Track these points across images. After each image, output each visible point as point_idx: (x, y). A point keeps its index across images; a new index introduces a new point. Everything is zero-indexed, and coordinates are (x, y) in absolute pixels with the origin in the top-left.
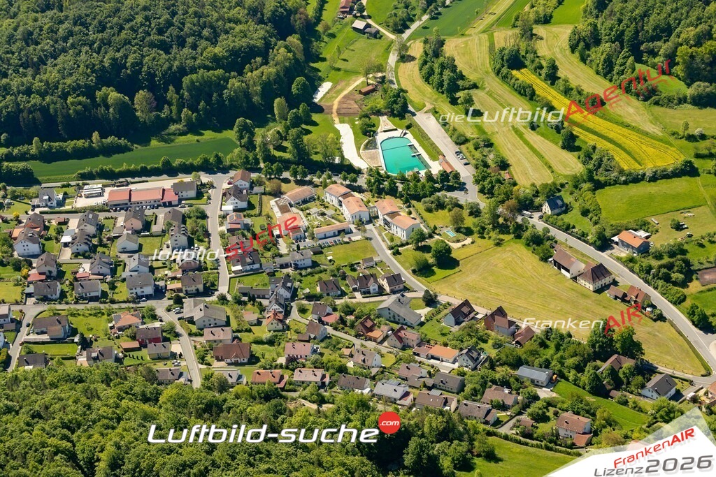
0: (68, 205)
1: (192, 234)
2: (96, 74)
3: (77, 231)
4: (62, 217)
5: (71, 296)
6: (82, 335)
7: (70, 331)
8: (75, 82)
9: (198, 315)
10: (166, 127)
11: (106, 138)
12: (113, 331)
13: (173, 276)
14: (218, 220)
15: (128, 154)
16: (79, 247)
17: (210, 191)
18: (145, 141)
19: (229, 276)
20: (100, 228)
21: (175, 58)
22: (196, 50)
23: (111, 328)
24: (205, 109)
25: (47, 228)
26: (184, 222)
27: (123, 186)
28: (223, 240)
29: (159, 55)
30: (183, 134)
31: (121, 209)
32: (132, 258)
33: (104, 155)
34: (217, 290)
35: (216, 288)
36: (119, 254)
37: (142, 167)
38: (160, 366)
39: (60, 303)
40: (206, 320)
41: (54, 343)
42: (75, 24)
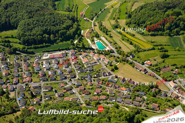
0: (42, 58)
2: (43, 32)
7: (52, 88)
8: (39, 33)
9: (76, 83)
10: (56, 41)
11: (46, 44)
13: (67, 74)
15: (50, 47)
16: (47, 68)
18: (53, 44)
19: (78, 73)
21: (57, 28)
22: (60, 26)
24: (63, 37)
25: (39, 64)
27: (51, 54)
28: (74, 65)
29: (54, 27)
30: (60, 42)
31: (52, 59)
32: (58, 70)
33: (46, 47)
35: (76, 76)
36: (55, 69)
37: (54, 50)
39: (47, 81)
40: (78, 85)
41: (49, 91)
42: (37, 21)
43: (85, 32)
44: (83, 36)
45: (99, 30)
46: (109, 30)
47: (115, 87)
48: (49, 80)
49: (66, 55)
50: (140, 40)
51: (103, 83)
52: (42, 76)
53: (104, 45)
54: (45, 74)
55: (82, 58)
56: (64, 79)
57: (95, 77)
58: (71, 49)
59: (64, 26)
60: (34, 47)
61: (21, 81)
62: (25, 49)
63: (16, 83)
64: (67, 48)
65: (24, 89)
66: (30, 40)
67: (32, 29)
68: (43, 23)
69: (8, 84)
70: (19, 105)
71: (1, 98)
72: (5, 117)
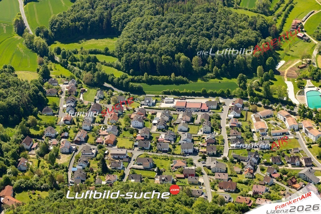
0: (157, 106)
1: (213, 126)
2: (176, 46)
3: (160, 119)
4: (154, 111)
5: (155, 149)
6: (158, 168)
7: (153, 165)
8: (166, 49)
9: (213, 166)
10: (205, 74)
11: (177, 76)
12: (172, 168)
13: (203, 145)
14: (226, 121)
15: (187, 85)
16: (160, 126)
17: (223, 107)
18: (195, 80)
19: (229, 149)
20: (171, 118)
21: (213, 42)
22: (223, 39)
23: (172, 166)
24: (224, 68)
25: (146, 115)
26: (210, 120)
27: (183, 99)
28: (228, 131)
29: (206, 40)
30: (213, 78)
31: (181, 110)
32: (184, 134)
33: (176, 84)
34: (222, 155)
35: (222, 153)
36: (178, 132)
37: (193, 92)
38: (193, 188)
39: (149, 152)
40: (217, 168)
41: (145, 170)
42: (169, 22)
43: (289, 65)
48: (154, 150)
49: (219, 106)
51: (281, 177)
52: (143, 138)
54: (151, 138)
55: (254, 119)
56: (190, 154)
57: (266, 164)
58: (234, 96)
59: (233, 40)
60: (147, 80)
61: (91, 139)
62: (126, 80)
65: (93, 154)
66: (142, 62)
67: (153, 38)
69: (63, 140)
70: (70, 180)
71: (39, 161)
72: (34, 194)
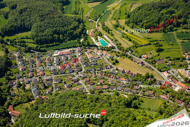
0: (53, 55)
2: (53, 32)
3: (56, 60)
7: (61, 80)
8: (50, 34)
9: (82, 76)
10: (65, 40)
11: (56, 43)
13: (75, 68)
14: (78, 57)
15: (60, 45)
16: (57, 63)
18: (62, 43)
19: (84, 67)
20: (60, 60)
21: (65, 29)
22: (68, 27)
23: (68, 79)
24: (71, 37)
25: (51, 60)
26: (73, 58)
27: (61, 51)
28: (81, 61)
30: (68, 41)
31: (62, 56)
33: (56, 46)
35: (82, 70)
37: (63, 48)
38: (79, 86)
41: (60, 83)
43: (90, 32)
44: (88, 35)
45: (102, 30)
46: (111, 29)
47: (116, 78)
48: (59, 74)
49: (74, 51)
50: (138, 37)
51: (105, 75)
53: (106, 42)
55: (87, 54)
56: (72, 72)
57: (98, 70)
58: (77, 47)
60: (46, 46)
61: (35, 75)
62: (39, 48)
63: (31, 76)
64: (74, 46)
65: (38, 81)
66: (42, 40)
68: (53, 25)
69: (24, 78)
70: (34, 95)
71: (19, 90)
72: (22, 105)
